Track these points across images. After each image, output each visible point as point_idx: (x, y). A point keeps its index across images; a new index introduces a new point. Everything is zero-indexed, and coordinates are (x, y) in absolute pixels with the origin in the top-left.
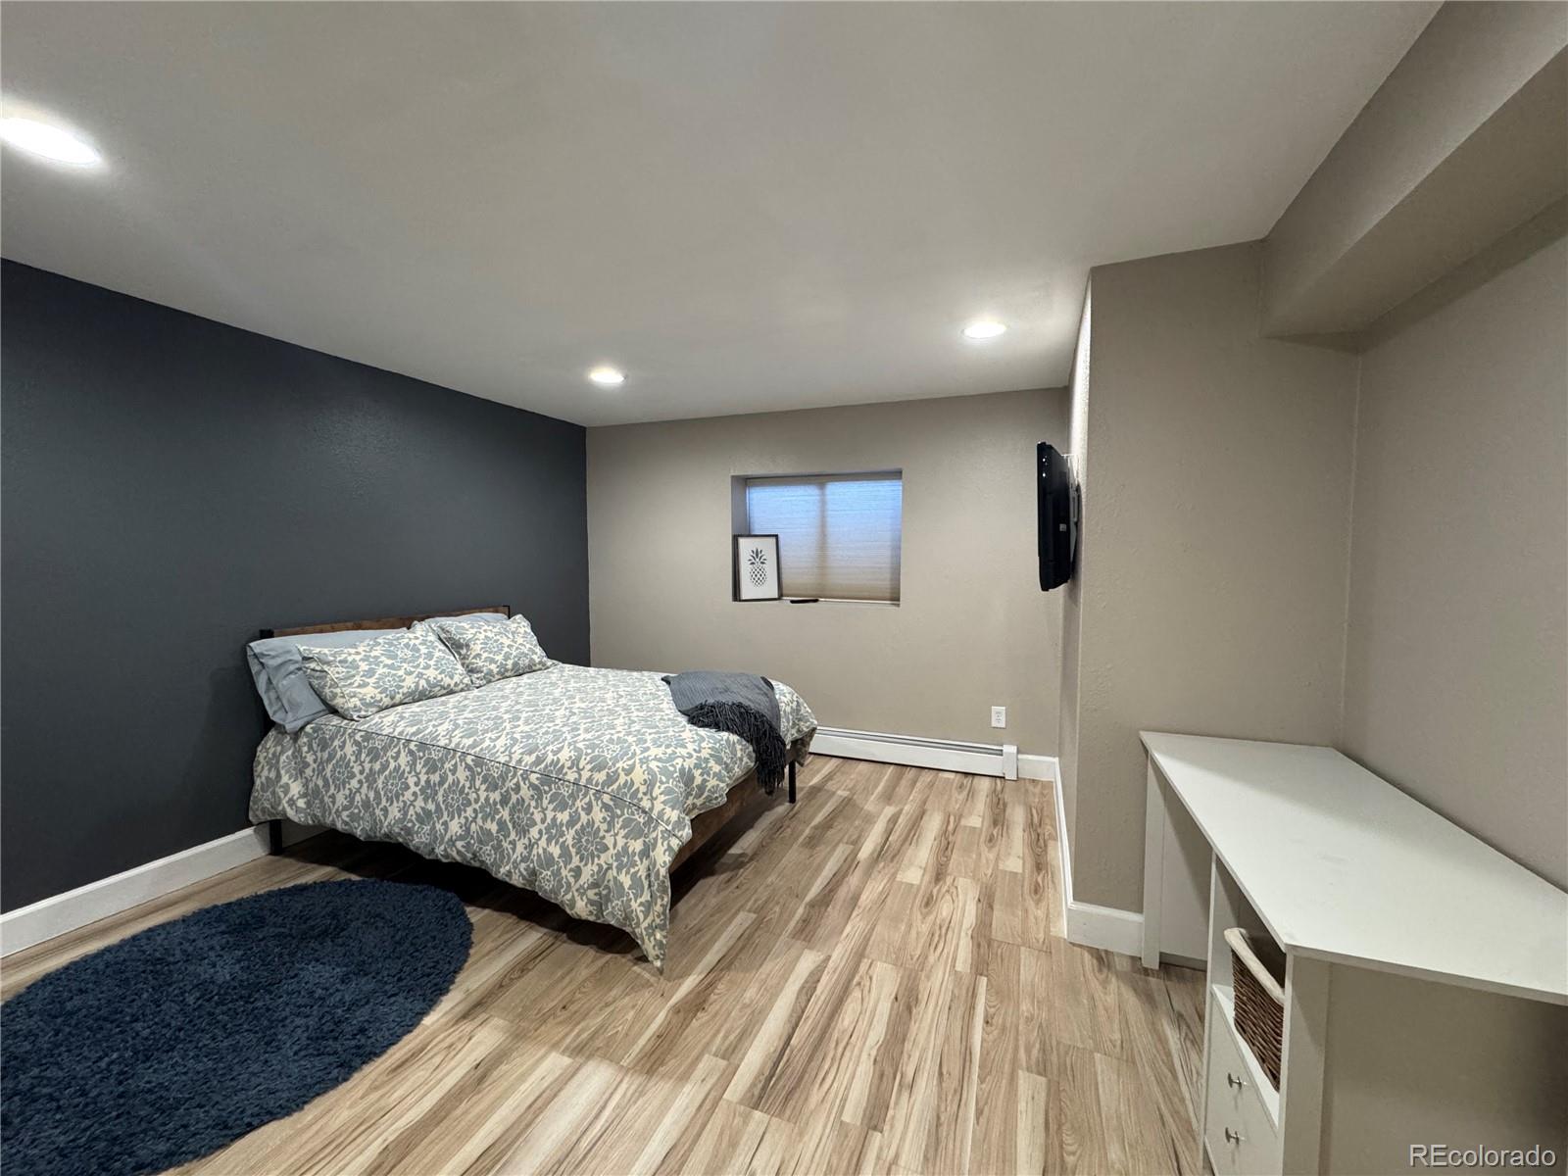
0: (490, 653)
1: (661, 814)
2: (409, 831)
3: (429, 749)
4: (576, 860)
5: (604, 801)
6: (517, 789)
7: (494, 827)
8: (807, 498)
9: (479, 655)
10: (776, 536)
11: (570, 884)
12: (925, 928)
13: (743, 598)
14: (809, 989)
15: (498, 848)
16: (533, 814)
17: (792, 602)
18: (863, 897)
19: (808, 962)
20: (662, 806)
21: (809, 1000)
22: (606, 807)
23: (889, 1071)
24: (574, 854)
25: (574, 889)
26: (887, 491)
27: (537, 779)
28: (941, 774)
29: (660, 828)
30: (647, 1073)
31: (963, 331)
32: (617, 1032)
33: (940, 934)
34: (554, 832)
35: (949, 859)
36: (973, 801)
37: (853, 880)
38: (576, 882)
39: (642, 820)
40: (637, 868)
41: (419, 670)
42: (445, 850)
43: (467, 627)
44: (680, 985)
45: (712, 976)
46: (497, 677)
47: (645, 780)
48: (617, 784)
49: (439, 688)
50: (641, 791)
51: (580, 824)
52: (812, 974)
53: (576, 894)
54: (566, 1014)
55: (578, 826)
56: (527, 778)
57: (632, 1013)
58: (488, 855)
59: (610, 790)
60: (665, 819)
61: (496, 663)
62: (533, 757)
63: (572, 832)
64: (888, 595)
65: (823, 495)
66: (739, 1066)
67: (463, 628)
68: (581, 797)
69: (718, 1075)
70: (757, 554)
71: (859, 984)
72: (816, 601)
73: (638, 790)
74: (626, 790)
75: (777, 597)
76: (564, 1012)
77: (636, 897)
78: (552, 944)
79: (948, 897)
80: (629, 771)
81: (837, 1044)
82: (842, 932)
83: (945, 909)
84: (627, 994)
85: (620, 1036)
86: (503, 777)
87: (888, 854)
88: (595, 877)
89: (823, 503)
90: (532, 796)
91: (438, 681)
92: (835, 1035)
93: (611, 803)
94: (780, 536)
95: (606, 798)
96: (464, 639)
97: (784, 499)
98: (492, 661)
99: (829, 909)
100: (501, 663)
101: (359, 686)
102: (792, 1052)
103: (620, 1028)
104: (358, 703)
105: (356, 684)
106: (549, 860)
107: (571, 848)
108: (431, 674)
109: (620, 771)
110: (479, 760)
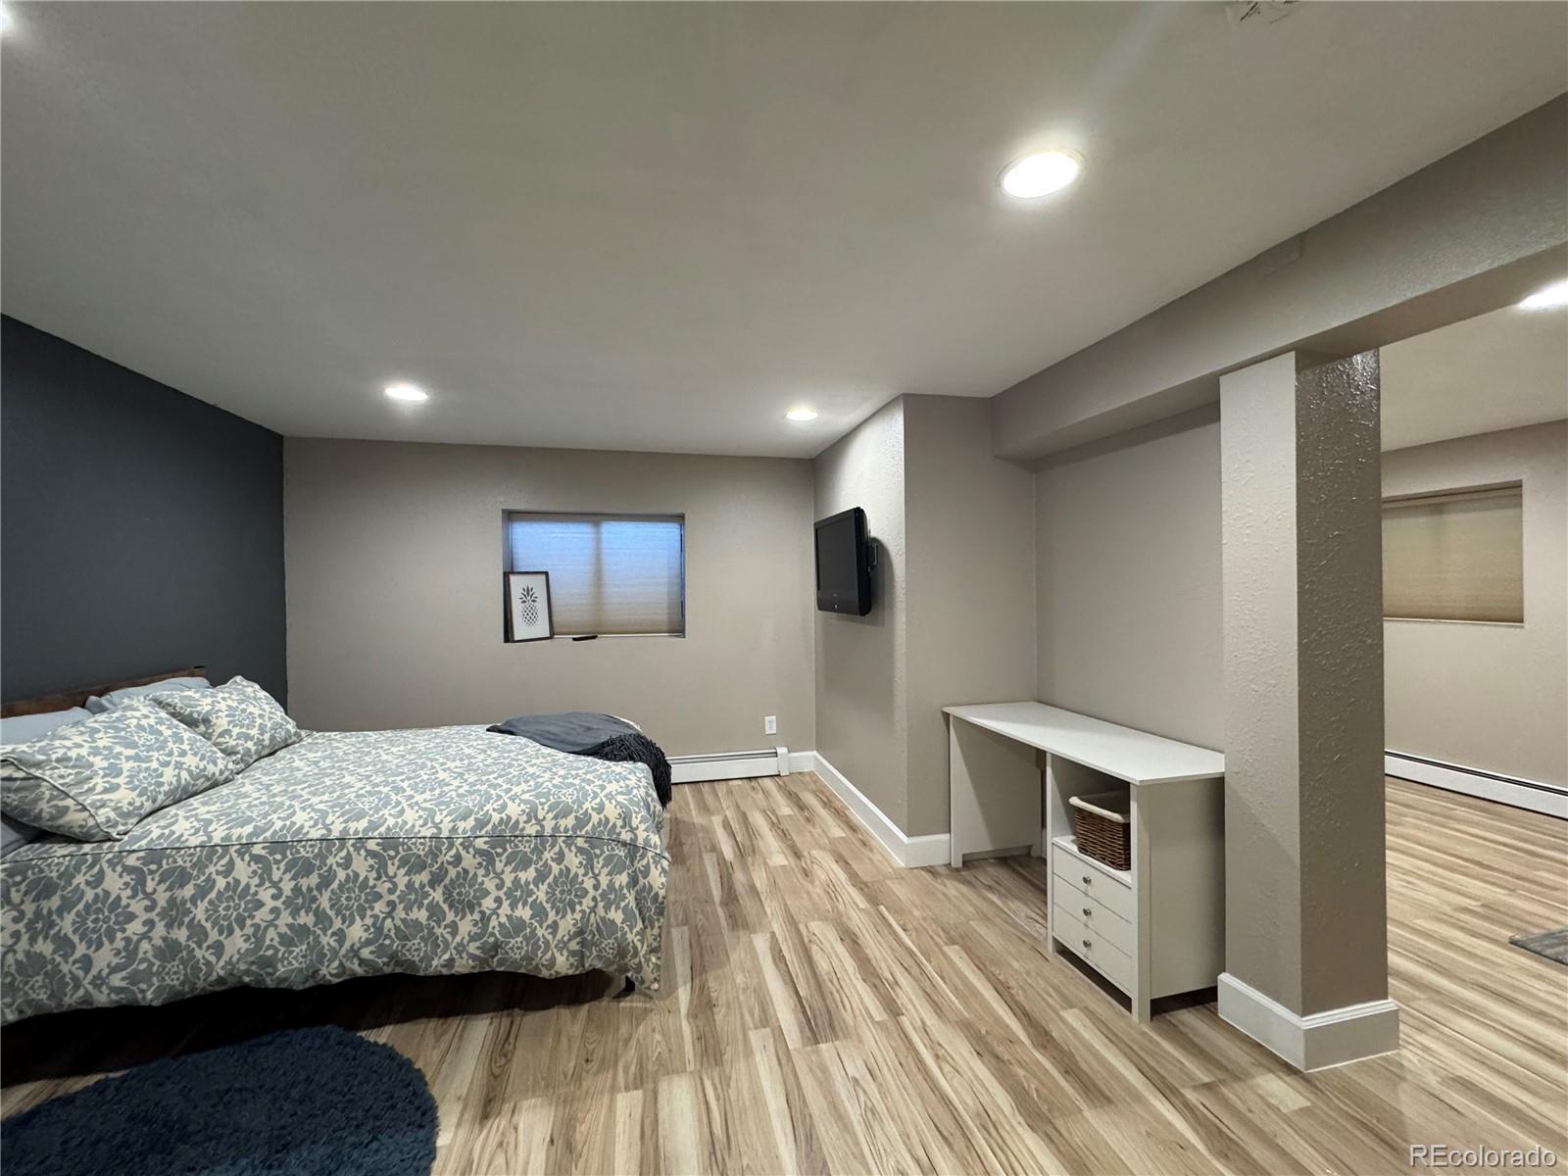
0: (242, 727)
1: (647, 840)
2: (269, 963)
3: (292, 847)
4: (552, 916)
5: (578, 845)
6: (458, 859)
7: (422, 915)
8: (580, 536)
9: (228, 732)
10: (546, 573)
11: (548, 941)
12: (819, 890)
13: (516, 639)
14: (779, 958)
15: (431, 939)
16: (483, 883)
17: (574, 639)
18: (758, 885)
19: (761, 943)
20: (645, 834)
21: (787, 965)
22: (580, 850)
23: (877, 982)
24: (549, 910)
25: (553, 946)
26: (666, 534)
27: (486, 843)
28: (730, 783)
29: (650, 854)
30: (716, 1065)
31: (784, 416)
32: (660, 1053)
33: (830, 890)
34: (518, 894)
35: (791, 839)
36: (771, 797)
37: (739, 877)
38: (554, 937)
39: (622, 854)
40: (627, 901)
41: (174, 758)
42: (341, 964)
43: (197, 696)
44: (677, 998)
45: (697, 981)
46: (255, 757)
47: (620, 814)
48: (591, 825)
49: (202, 780)
50: (618, 826)
51: (552, 877)
52: (772, 949)
53: (555, 951)
54: (594, 1066)
55: (550, 879)
56: (471, 845)
57: (658, 1037)
58: (415, 951)
59: (583, 832)
60: (652, 844)
61: (252, 739)
62: (471, 822)
63: (544, 887)
64: (666, 628)
65: (598, 533)
66: (780, 1026)
67: (190, 698)
68: (548, 849)
69: (772, 1040)
70: (528, 591)
71: (810, 941)
72: (594, 637)
73: (614, 825)
74: (602, 828)
75: (548, 635)
76: (590, 1065)
77: (631, 928)
78: (512, 1023)
79: (815, 867)
80: (600, 809)
81: (832, 983)
82: (766, 913)
83: (820, 874)
84: (637, 1027)
85: (666, 1055)
86: (434, 854)
87: (747, 851)
88: (579, 925)
89: (598, 541)
90: (479, 864)
91: (201, 770)
92: (826, 978)
93: (586, 845)
94: (550, 573)
95: (580, 842)
96: (199, 713)
97: (554, 535)
98: (248, 737)
99: (741, 902)
100: (258, 738)
101: (106, 791)
102: (807, 1001)
103: (659, 1049)
104: (112, 815)
105: (99, 788)
106: (518, 926)
107: (545, 904)
108: (191, 761)
109: (590, 811)
110: (389, 842)
